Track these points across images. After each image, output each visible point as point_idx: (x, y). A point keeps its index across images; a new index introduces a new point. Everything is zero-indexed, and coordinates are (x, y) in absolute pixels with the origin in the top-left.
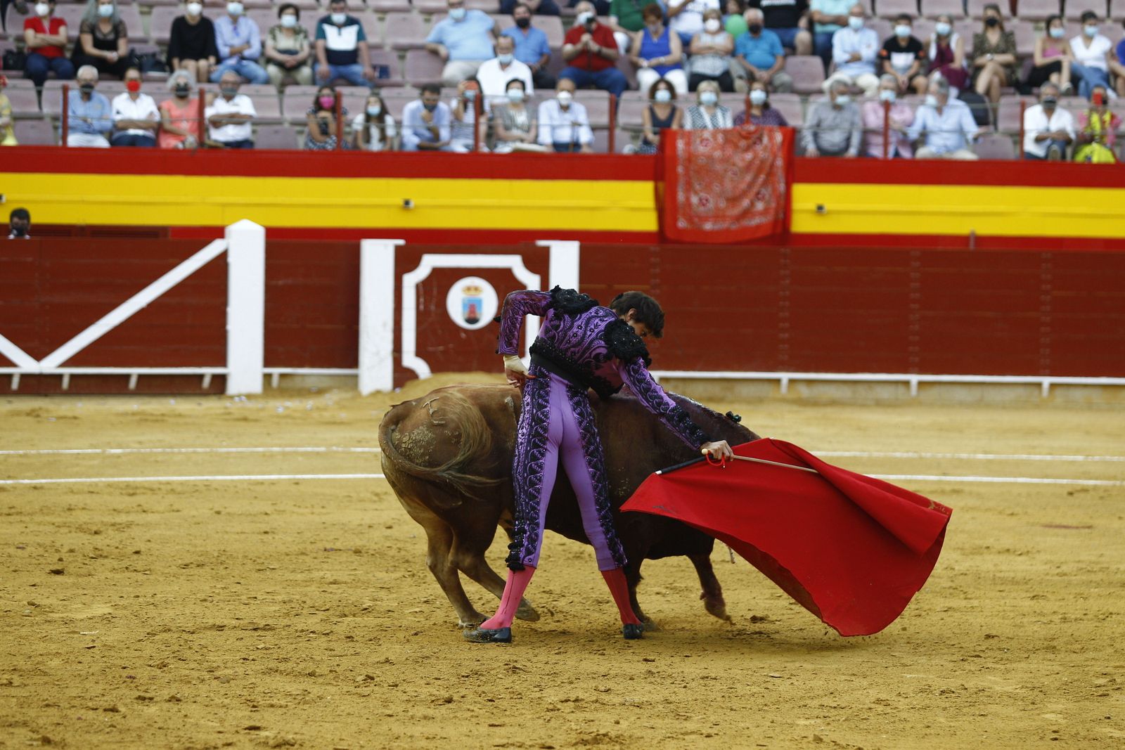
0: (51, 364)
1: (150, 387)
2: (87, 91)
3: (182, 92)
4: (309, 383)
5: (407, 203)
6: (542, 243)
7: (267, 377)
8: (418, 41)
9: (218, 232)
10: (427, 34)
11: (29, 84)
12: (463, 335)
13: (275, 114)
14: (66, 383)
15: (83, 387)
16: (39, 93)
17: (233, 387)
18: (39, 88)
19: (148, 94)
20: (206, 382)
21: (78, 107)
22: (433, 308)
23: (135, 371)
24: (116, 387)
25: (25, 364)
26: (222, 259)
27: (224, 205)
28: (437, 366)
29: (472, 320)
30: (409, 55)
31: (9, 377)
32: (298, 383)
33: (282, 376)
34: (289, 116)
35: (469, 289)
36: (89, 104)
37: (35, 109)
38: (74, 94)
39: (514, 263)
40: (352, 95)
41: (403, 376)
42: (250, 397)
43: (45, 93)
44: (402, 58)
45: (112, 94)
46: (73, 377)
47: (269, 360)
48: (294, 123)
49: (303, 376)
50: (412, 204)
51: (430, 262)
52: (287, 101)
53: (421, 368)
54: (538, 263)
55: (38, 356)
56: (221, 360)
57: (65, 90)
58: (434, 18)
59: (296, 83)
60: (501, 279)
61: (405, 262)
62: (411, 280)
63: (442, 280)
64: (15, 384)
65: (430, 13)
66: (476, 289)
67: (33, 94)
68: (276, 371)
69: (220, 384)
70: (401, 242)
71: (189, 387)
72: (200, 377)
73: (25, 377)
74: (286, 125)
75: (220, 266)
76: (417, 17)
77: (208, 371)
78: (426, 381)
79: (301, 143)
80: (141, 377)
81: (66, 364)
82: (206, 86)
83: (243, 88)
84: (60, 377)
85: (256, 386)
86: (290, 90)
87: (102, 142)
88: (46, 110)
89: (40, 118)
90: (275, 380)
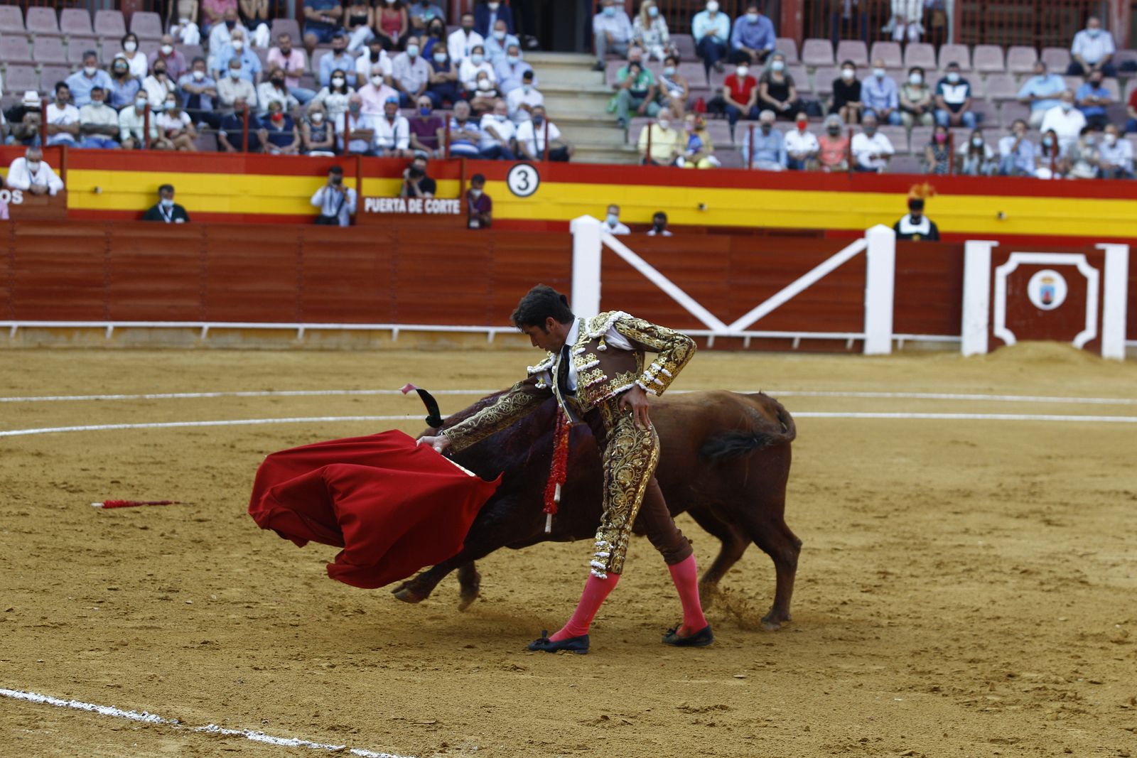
0: (737, 329)
1: (809, 347)
2: (767, 129)
3: (834, 132)
4: (926, 346)
5: (1000, 215)
6: (1100, 246)
7: (895, 342)
8: (1011, 95)
9: (860, 234)
10: (1018, 90)
11: (724, 124)
12: (1040, 314)
13: (903, 147)
14: (747, 343)
15: (760, 346)
16: (732, 131)
17: (870, 348)
18: (732, 126)
19: (813, 132)
20: (850, 344)
21: (760, 142)
22: (1018, 292)
23: (798, 335)
24: (783, 346)
25: (717, 328)
26: (863, 254)
27: (865, 214)
28: (1021, 335)
29: (1047, 302)
30: (1004, 106)
31: (706, 338)
32: (918, 346)
33: (906, 341)
34: (914, 149)
35: (1045, 280)
36: (767, 139)
37: (728, 142)
38: (758, 131)
39: (1079, 260)
40: (961, 134)
41: (995, 343)
42: (881, 356)
43: (737, 131)
44: (999, 107)
45: (785, 131)
46: (753, 339)
47: (898, 327)
49: (921, 342)
50: (1005, 215)
51: (1017, 259)
52: (913, 138)
53: (1008, 336)
54: (1097, 261)
55: (728, 321)
56: (860, 327)
57: (751, 128)
58: (1023, 78)
59: (920, 124)
60: (1070, 273)
61: (998, 258)
62: (1003, 272)
63: (1026, 272)
64: (710, 343)
65: (1019, 75)
66: (1050, 280)
67: (727, 131)
68: (901, 337)
69: (860, 345)
70: (995, 243)
71: (836, 347)
72: (845, 341)
73: (719, 339)
74: (912, 157)
75: (861, 258)
76: (1010, 78)
77: (851, 336)
78: (1012, 347)
79: (923, 170)
80: (803, 340)
81: (748, 329)
82: (855, 126)
83: (882, 128)
84: (741, 339)
85: (886, 347)
86: (916, 130)
87: (778, 167)
88: (737, 143)
89: (732, 148)
90: (900, 345)
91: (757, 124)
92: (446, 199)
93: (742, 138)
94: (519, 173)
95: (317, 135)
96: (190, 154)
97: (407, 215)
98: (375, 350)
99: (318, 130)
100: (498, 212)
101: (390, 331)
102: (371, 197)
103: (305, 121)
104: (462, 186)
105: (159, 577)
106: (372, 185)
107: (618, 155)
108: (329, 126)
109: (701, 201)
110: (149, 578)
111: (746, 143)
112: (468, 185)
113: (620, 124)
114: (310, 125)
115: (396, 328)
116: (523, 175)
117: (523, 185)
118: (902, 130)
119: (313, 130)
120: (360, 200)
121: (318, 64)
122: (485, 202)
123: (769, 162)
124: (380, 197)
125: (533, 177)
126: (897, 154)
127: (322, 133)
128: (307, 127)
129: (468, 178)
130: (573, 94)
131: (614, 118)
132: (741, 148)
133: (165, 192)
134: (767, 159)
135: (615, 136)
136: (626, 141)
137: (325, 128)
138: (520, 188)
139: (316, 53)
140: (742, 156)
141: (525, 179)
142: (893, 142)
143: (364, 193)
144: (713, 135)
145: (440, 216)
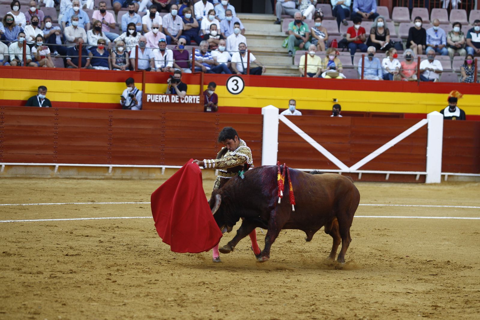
0: (354, 169)
1: (394, 179)
2: (371, 57)
3: (409, 58)
4: (460, 179)
7: (443, 176)
9: (424, 116)
13: (449, 68)
14: (360, 177)
15: (367, 179)
16: (352, 58)
17: (429, 180)
18: (352, 56)
20: (418, 178)
21: (367, 64)
23: (388, 172)
24: (380, 178)
25: (344, 168)
26: (426, 127)
27: (427, 105)
32: (456, 179)
33: (449, 176)
34: (454, 69)
36: (371, 62)
37: (351, 64)
38: (366, 58)
42: (435, 184)
46: (363, 174)
47: (444, 168)
48: (457, 72)
49: (458, 176)
52: (454, 62)
55: (349, 165)
56: (425, 170)
57: (363, 57)
59: (459, 55)
67: (350, 58)
68: (447, 174)
69: (423, 178)
71: (410, 179)
72: (415, 176)
74: (454, 72)
75: (425, 129)
77: (419, 173)
79: (460, 80)
80: (391, 175)
81: (360, 169)
82: (421, 56)
84: (358, 174)
85: (438, 180)
88: (355, 65)
89: (353, 68)
90: (446, 178)
91: (366, 54)
92: (192, 96)
93: (358, 62)
94: (233, 81)
95: (120, 59)
96: (49, 69)
97: (170, 104)
98: (152, 180)
99: (121, 56)
100: (221, 103)
101: (161, 168)
102: (150, 94)
103: (114, 51)
104: (201, 88)
105: (29, 306)
106: (150, 87)
107: (289, 71)
108: (127, 54)
109: (335, 98)
110: (23, 306)
111: (360, 65)
112: (206, 87)
113: (290, 54)
114: (116, 53)
115: (164, 167)
116: (235, 82)
117: (235, 88)
118: (448, 58)
119: (117, 56)
120: (144, 96)
121: (121, 19)
122: (215, 98)
123: (373, 76)
124: (155, 94)
125: (241, 84)
126: (445, 71)
127: (123, 58)
128: (114, 55)
129: (205, 84)
130: (264, 37)
131: (286, 50)
132: (357, 68)
133: (41, 89)
134: (371, 74)
135: (287, 61)
136: (293, 64)
137: (125, 55)
138: (233, 89)
139: (120, 12)
140: (358, 72)
141: (236, 85)
142: (443, 65)
143: (146, 92)
144: (342, 60)
145: (189, 104)
